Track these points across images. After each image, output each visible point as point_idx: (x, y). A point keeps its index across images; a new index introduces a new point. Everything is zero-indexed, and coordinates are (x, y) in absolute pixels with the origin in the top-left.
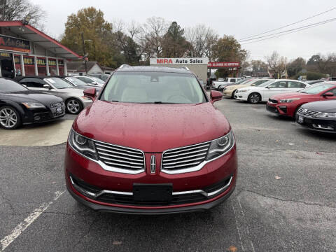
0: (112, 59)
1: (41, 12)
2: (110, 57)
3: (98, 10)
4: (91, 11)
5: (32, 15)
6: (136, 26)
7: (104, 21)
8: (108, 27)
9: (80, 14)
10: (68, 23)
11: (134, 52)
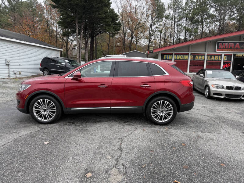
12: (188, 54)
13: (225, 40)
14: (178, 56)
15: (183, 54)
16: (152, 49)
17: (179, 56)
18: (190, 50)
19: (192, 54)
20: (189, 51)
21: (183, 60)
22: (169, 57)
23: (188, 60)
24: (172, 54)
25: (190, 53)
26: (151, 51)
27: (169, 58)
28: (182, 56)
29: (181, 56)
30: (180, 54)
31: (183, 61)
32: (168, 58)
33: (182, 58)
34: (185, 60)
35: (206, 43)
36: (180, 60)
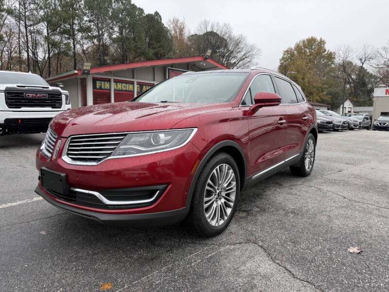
0: (325, 93)
1: (256, 51)
2: (323, 91)
3: (319, 39)
4: (311, 42)
5: (247, 55)
6: (369, 51)
7: (325, 51)
8: (331, 56)
9: (298, 47)
10: (283, 58)
11: (364, 84)
12: (132, 83)
13: (174, 66)
14: (118, 84)
15: (126, 82)
16: (89, 68)
17: (120, 84)
18: (135, 76)
19: (138, 83)
20: (134, 78)
21: (126, 91)
22: (104, 84)
23: (133, 92)
24: (109, 81)
25: (135, 81)
26: (86, 70)
27: (106, 87)
28: (125, 85)
29: (123, 84)
30: (122, 82)
31: (127, 93)
32: (103, 87)
33: (125, 88)
34: (129, 91)
35: (154, 68)
36: (122, 91)
